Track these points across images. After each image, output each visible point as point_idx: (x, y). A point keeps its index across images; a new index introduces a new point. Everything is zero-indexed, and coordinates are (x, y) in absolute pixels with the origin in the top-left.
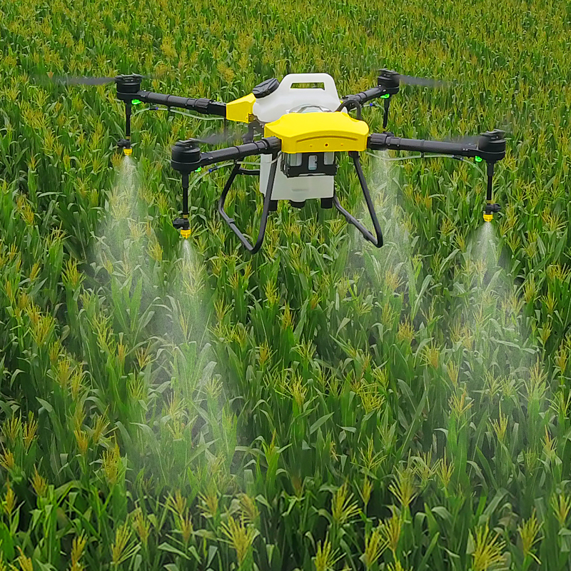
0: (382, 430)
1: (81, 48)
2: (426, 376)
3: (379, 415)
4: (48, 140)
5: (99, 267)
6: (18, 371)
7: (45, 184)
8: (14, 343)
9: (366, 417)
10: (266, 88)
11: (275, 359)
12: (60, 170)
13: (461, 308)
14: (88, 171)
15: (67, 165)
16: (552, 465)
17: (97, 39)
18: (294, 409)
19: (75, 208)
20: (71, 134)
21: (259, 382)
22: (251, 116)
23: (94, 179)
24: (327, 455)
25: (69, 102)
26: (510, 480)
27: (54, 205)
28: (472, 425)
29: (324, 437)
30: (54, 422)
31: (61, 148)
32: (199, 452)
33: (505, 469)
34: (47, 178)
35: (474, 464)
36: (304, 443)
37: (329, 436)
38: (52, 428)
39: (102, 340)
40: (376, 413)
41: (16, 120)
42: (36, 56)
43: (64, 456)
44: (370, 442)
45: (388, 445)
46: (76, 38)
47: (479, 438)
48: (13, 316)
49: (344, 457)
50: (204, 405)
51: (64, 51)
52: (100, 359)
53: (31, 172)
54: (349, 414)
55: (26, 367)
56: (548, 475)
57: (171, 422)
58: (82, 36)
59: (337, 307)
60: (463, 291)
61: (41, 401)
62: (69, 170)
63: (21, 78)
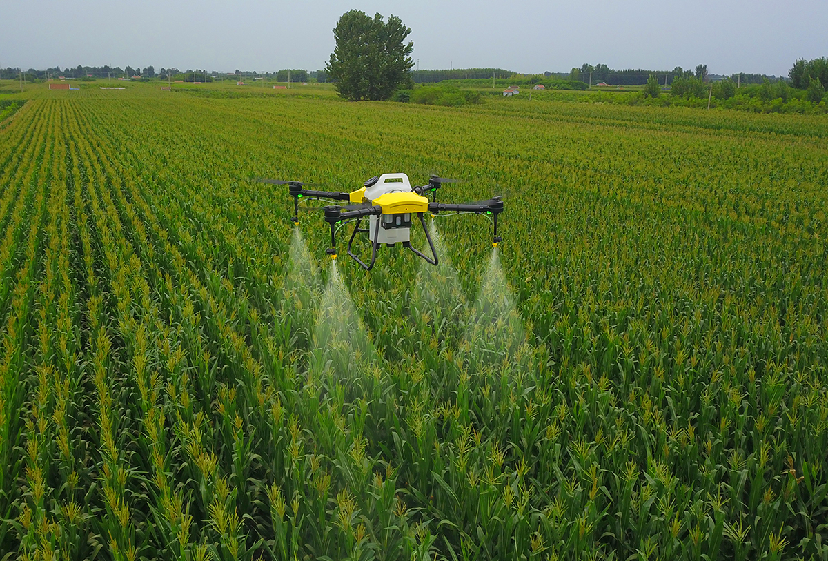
0: (422, 392)
1: (255, 204)
2: (445, 367)
3: (421, 384)
4: (239, 249)
5: (268, 315)
6: (225, 366)
7: (237, 274)
8: (223, 352)
9: (414, 386)
10: (371, 182)
11: (364, 358)
12: (246, 265)
13: (463, 335)
14: (260, 266)
15: (249, 263)
16: (515, 409)
17: (264, 200)
18: (375, 382)
19: (254, 285)
20: (251, 247)
21: (355, 370)
22: (364, 198)
23: (264, 269)
24: (392, 405)
25: (250, 231)
26: (491, 420)
27: (242, 283)
28: (470, 391)
29: (391, 396)
30: (245, 391)
31: (246, 253)
32: (323, 404)
33: (488, 414)
34: (238, 270)
35: (472, 412)
36: (380, 400)
37: (393, 396)
38: (244, 396)
39: (270, 349)
40: (419, 383)
41: (221, 240)
42: (232, 208)
43: (251, 408)
44: (416, 399)
45: (425, 400)
46: (253, 200)
47: (474, 398)
48: (222, 338)
49: (402, 407)
50: (326, 382)
51: (247, 206)
52: (270, 359)
53: (230, 266)
54: (404, 385)
55: (230, 364)
56: (512, 415)
57: (308, 388)
58: (256, 199)
59: (396, 333)
60: (464, 325)
61: (238, 380)
62: (250, 265)
63: (223, 219)
